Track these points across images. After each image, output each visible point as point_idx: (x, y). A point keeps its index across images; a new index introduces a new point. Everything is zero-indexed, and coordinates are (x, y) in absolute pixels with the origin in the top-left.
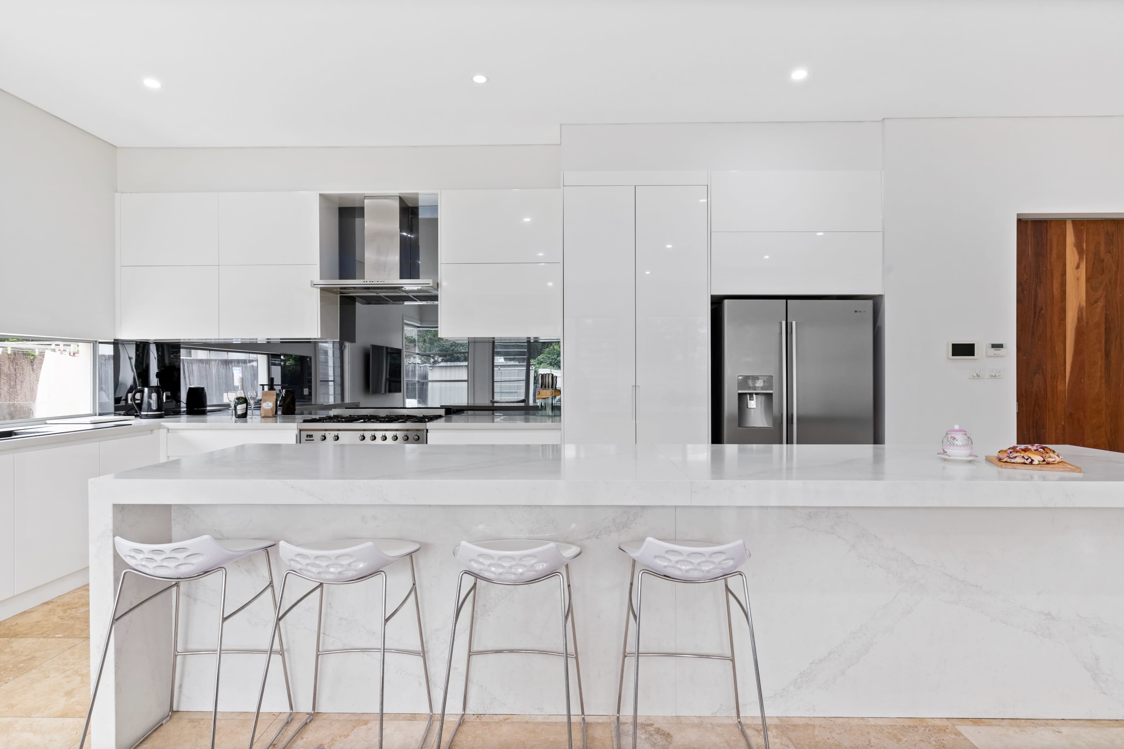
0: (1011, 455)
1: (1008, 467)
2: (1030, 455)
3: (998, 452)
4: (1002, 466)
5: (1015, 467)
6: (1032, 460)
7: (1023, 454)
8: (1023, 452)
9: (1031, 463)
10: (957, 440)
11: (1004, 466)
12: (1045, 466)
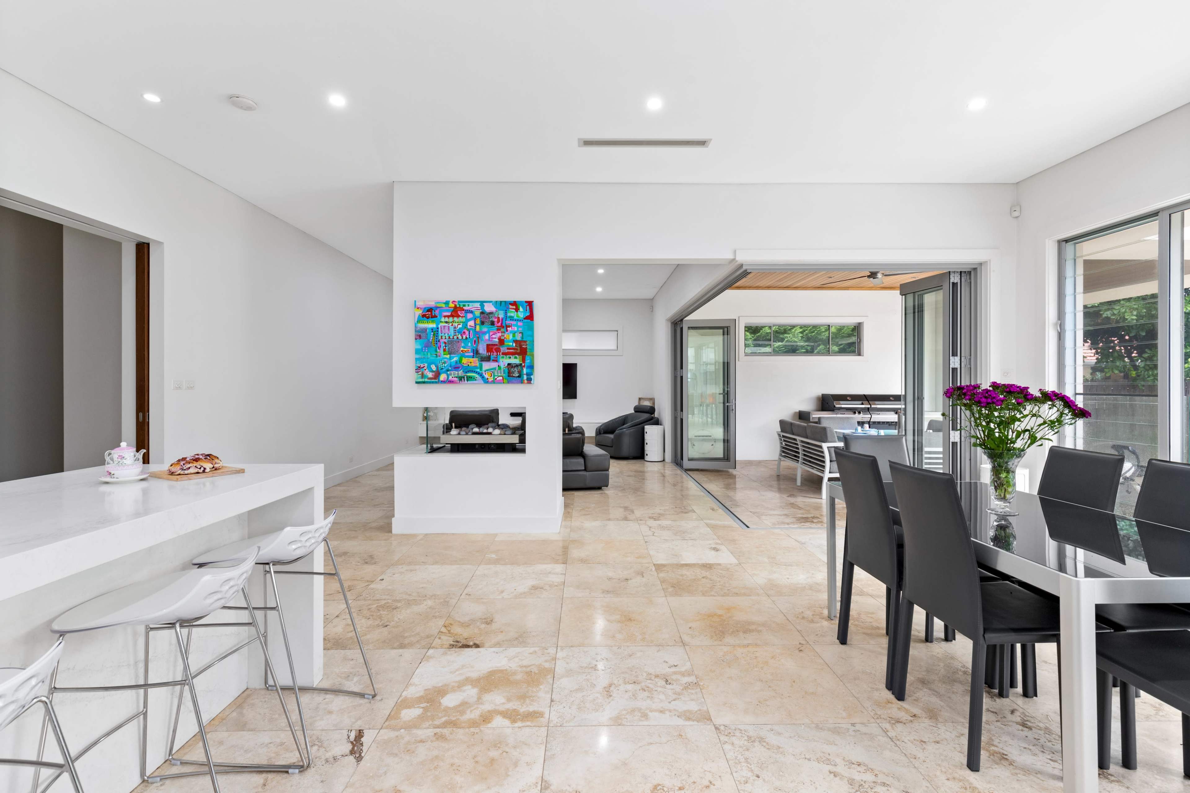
0: (184, 466)
1: (183, 479)
2: (202, 464)
3: (170, 465)
4: (177, 479)
5: (190, 478)
6: (205, 469)
7: (195, 464)
8: (195, 462)
9: (204, 471)
10: (125, 459)
11: (179, 479)
12: (215, 472)
